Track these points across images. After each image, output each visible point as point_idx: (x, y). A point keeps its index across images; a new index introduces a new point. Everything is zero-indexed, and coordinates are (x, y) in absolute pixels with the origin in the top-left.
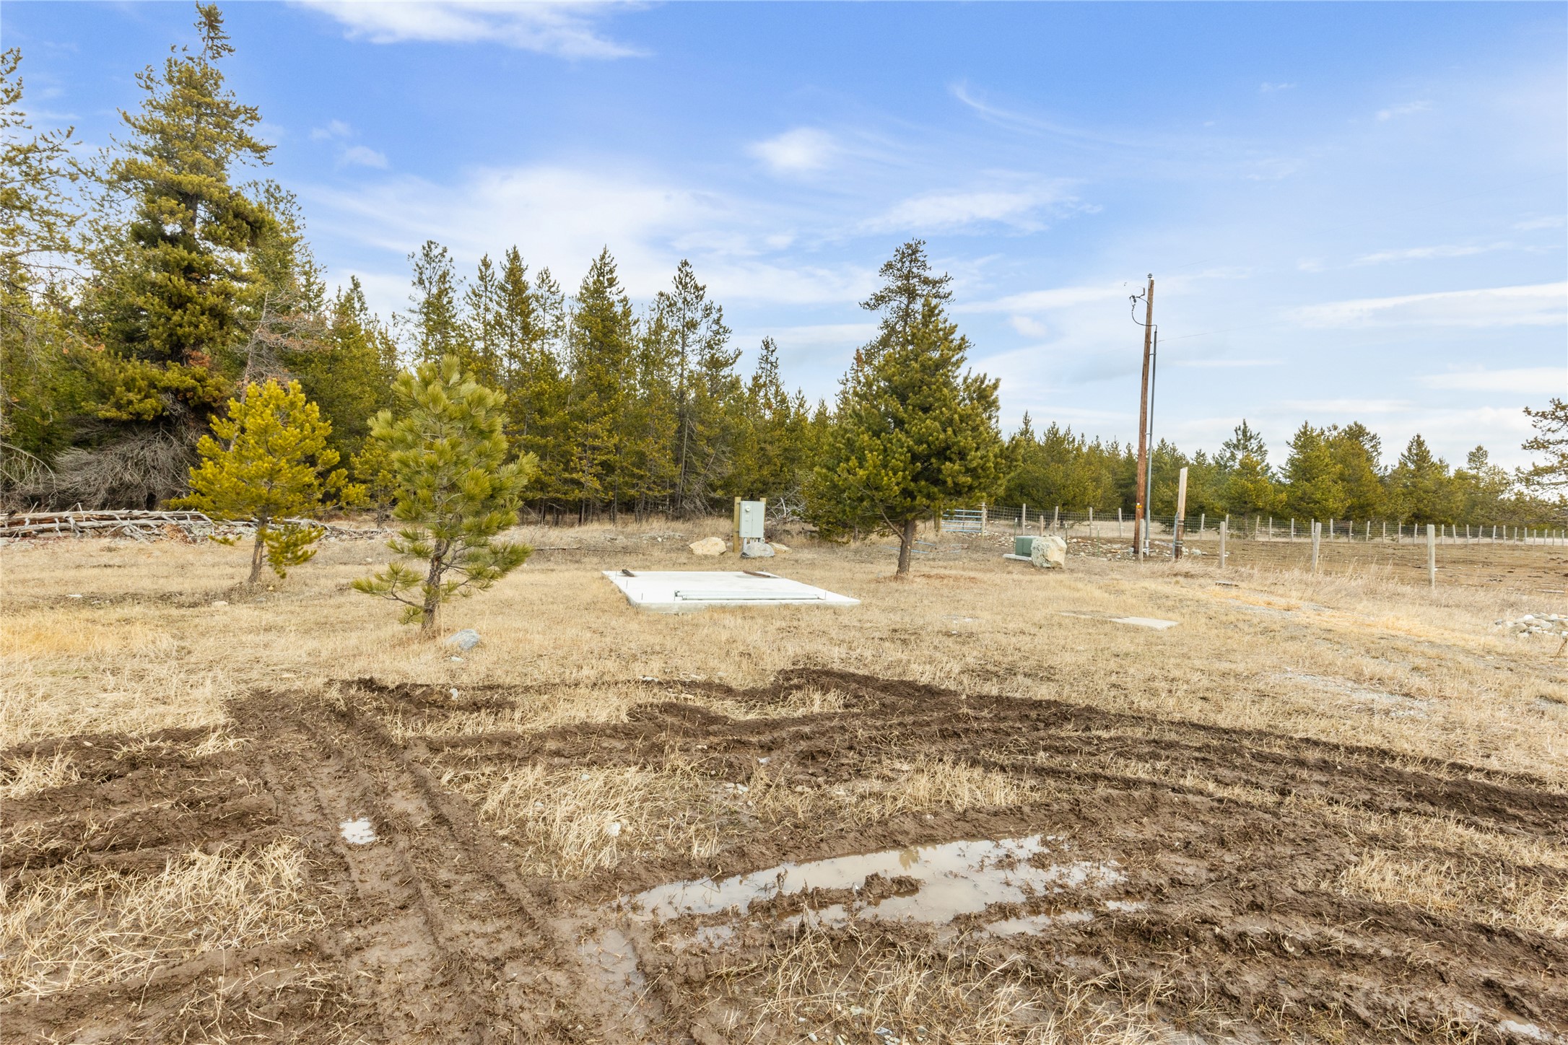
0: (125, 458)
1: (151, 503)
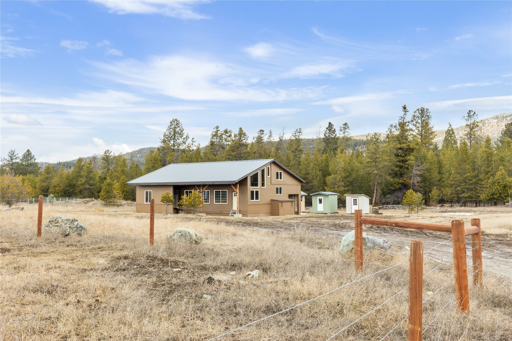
0: (395, 196)
1: (399, 204)
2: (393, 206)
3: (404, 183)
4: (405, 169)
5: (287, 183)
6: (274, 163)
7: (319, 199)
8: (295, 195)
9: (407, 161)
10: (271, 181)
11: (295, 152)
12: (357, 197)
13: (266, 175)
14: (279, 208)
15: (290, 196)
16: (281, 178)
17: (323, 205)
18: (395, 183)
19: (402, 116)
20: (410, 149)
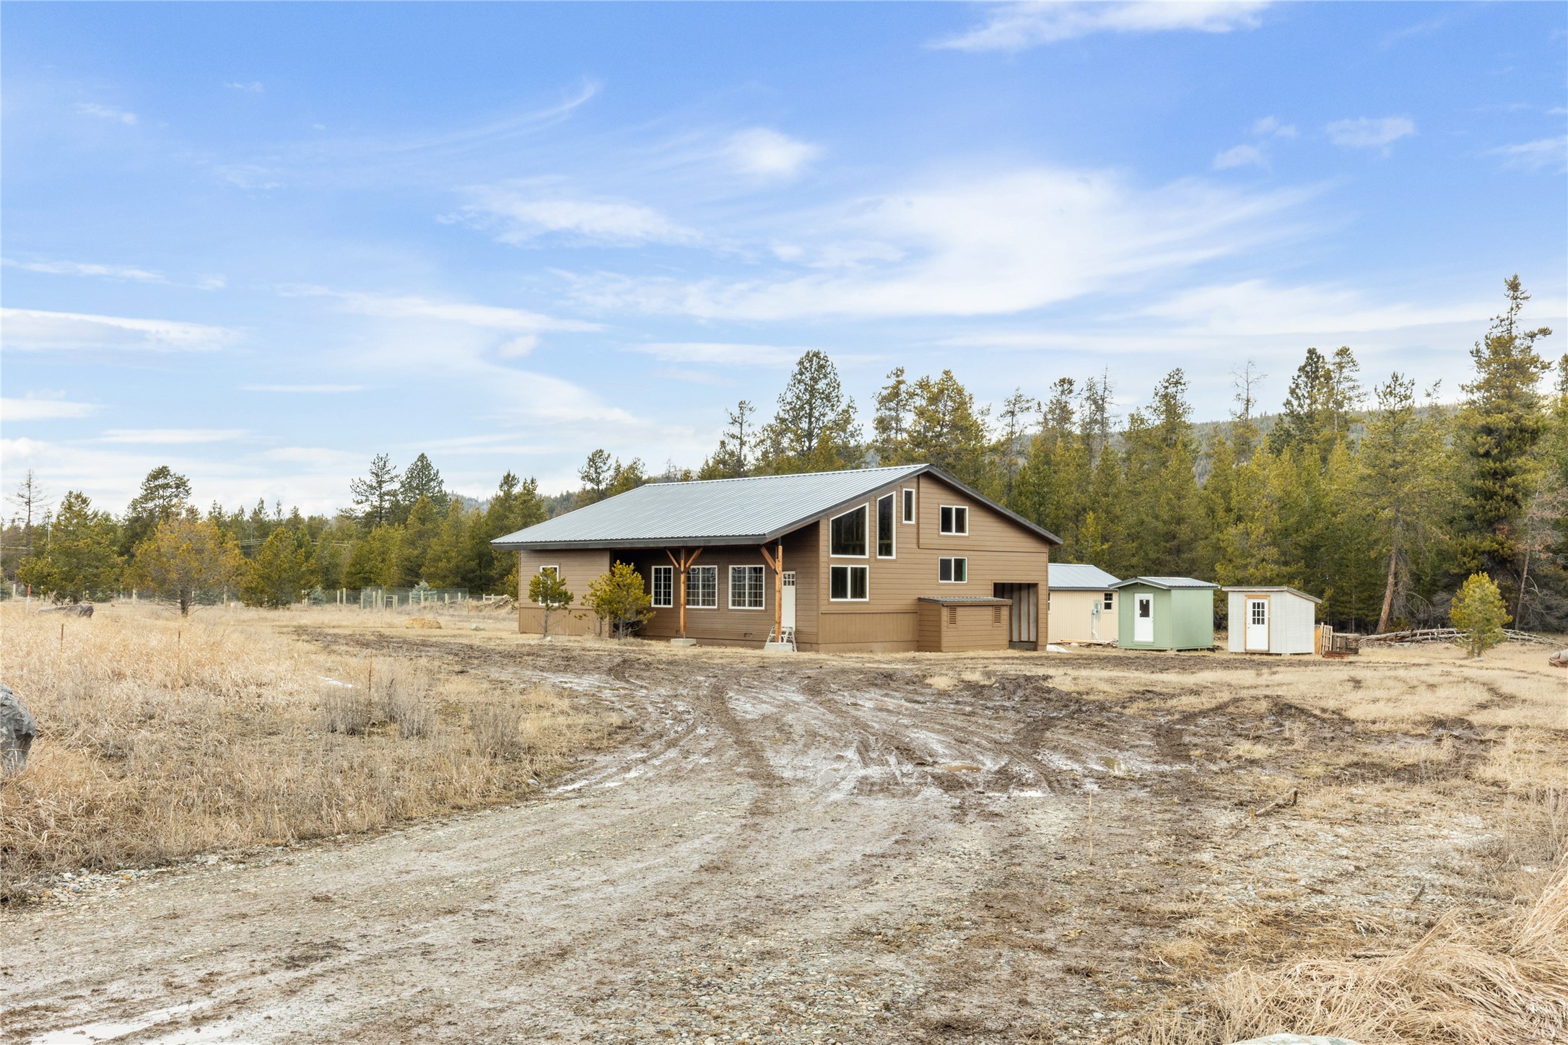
2: (1449, 633)
3: (1497, 551)
4: (1503, 504)
5: (988, 543)
6: (928, 476)
7: (1141, 601)
8: (1020, 587)
9: (1509, 473)
10: (918, 539)
11: (1160, 449)
12: (1265, 597)
13: (899, 518)
14: (939, 627)
15: (1002, 589)
16: (961, 528)
17: (1154, 621)
18: (1464, 554)
19: (1505, 316)
20: (1522, 431)
